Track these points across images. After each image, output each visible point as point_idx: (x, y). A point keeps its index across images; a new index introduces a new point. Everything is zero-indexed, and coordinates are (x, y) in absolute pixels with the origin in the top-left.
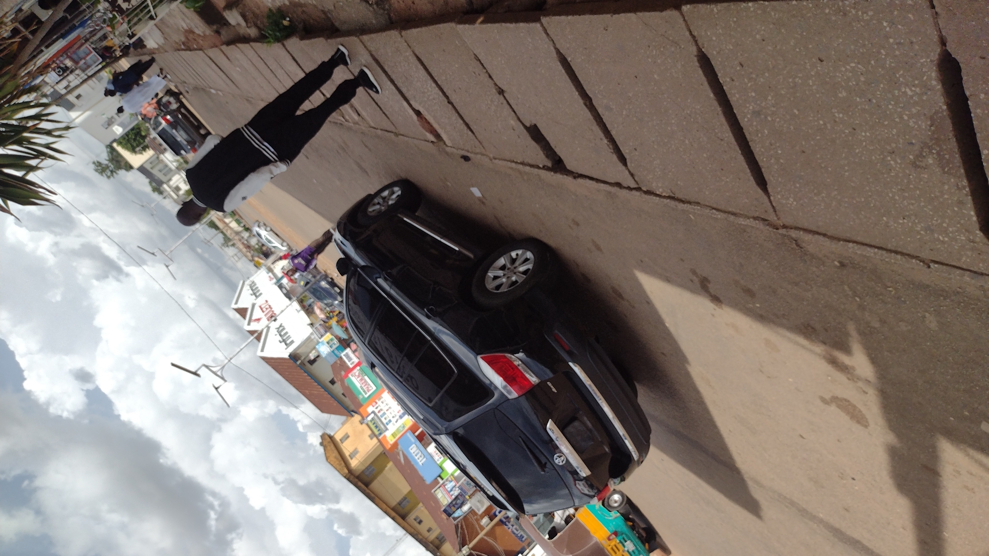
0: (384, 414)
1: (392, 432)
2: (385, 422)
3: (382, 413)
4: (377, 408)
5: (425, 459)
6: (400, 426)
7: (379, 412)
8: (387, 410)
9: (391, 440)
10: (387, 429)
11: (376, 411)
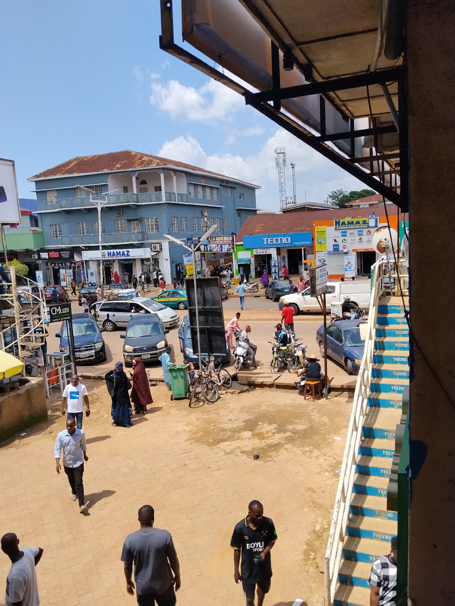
0: (361, 235)
1: (327, 232)
2: (349, 232)
3: (365, 233)
5: (265, 243)
6: (325, 240)
7: (369, 231)
8: (360, 239)
9: (318, 229)
10: (336, 229)
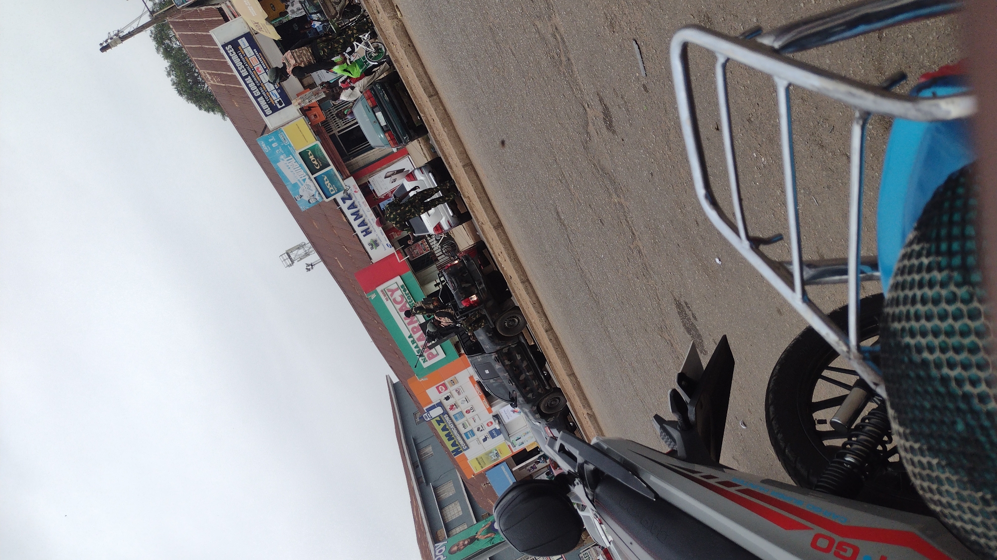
0: (461, 414)
3: (456, 411)
4: (447, 398)
6: (491, 452)
7: (452, 408)
8: (468, 411)
9: (477, 469)
11: (447, 404)
